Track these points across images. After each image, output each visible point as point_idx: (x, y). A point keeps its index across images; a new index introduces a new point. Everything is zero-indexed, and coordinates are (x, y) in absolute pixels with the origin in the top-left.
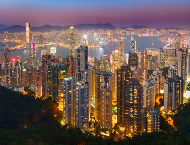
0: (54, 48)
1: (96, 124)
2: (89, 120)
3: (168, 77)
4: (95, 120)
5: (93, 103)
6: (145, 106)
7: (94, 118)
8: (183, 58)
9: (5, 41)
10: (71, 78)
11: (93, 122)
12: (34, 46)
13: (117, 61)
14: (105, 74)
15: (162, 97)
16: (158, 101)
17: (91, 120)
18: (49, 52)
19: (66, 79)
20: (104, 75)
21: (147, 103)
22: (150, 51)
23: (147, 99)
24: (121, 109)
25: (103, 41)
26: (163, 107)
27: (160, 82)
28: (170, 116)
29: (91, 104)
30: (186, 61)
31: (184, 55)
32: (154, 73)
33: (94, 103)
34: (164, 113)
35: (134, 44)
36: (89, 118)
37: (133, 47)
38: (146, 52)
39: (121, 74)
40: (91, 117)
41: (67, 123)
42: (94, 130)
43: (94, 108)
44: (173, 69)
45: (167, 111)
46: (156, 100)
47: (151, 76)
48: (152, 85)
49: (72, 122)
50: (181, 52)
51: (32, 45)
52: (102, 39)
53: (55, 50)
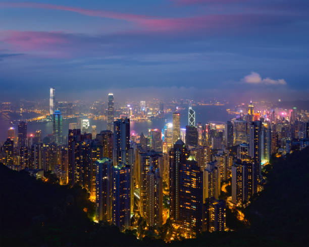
0: (87, 120)
1: (140, 220)
2: (132, 216)
3: (238, 158)
4: (139, 214)
5: (137, 193)
6: (207, 197)
7: (138, 212)
8: (255, 134)
9: (20, 110)
10: (107, 160)
11: (137, 218)
12: (59, 118)
13: (171, 137)
14: (152, 154)
15: (230, 184)
16: (224, 189)
17: (134, 216)
18: (80, 125)
19: (100, 161)
20: (152, 156)
21: (209, 193)
22: (214, 125)
23: (209, 187)
24: (174, 201)
25: (153, 111)
26: (231, 197)
27: (226, 165)
28: (239, 208)
29: (135, 194)
30: (259, 137)
31: (257, 130)
32: (219, 152)
33: (139, 192)
34: (232, 205)
35: (193, 116)
36: (132, 212)
37: (192, 120)
38: (209, 126)
39: (174, 155)
40: (134, 211)
41: (101, 219)
42: (138, 228)
43: (138, 199)
44: (244, 148)
45: (236, 203)
46: (221, 188)
47: (214, 156)
48: (216, 168)
49: (108, 218)
50: (253, 126)
51: (57, 116)
52: (151, 109)
53: (88, 123)
